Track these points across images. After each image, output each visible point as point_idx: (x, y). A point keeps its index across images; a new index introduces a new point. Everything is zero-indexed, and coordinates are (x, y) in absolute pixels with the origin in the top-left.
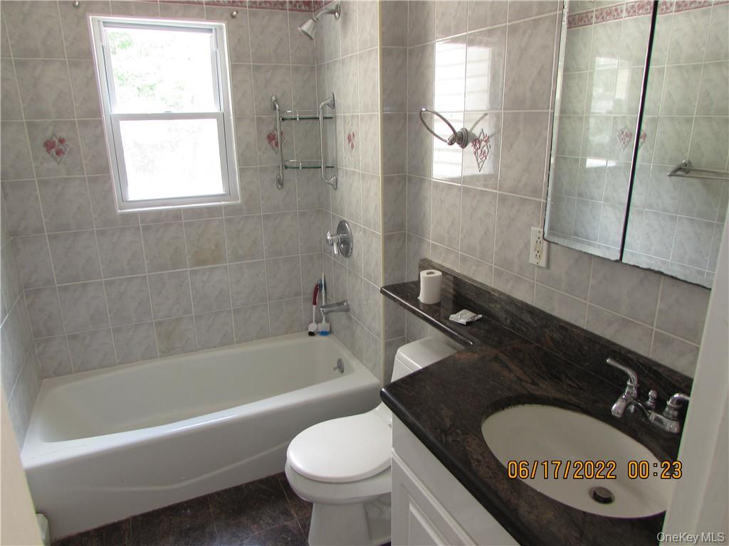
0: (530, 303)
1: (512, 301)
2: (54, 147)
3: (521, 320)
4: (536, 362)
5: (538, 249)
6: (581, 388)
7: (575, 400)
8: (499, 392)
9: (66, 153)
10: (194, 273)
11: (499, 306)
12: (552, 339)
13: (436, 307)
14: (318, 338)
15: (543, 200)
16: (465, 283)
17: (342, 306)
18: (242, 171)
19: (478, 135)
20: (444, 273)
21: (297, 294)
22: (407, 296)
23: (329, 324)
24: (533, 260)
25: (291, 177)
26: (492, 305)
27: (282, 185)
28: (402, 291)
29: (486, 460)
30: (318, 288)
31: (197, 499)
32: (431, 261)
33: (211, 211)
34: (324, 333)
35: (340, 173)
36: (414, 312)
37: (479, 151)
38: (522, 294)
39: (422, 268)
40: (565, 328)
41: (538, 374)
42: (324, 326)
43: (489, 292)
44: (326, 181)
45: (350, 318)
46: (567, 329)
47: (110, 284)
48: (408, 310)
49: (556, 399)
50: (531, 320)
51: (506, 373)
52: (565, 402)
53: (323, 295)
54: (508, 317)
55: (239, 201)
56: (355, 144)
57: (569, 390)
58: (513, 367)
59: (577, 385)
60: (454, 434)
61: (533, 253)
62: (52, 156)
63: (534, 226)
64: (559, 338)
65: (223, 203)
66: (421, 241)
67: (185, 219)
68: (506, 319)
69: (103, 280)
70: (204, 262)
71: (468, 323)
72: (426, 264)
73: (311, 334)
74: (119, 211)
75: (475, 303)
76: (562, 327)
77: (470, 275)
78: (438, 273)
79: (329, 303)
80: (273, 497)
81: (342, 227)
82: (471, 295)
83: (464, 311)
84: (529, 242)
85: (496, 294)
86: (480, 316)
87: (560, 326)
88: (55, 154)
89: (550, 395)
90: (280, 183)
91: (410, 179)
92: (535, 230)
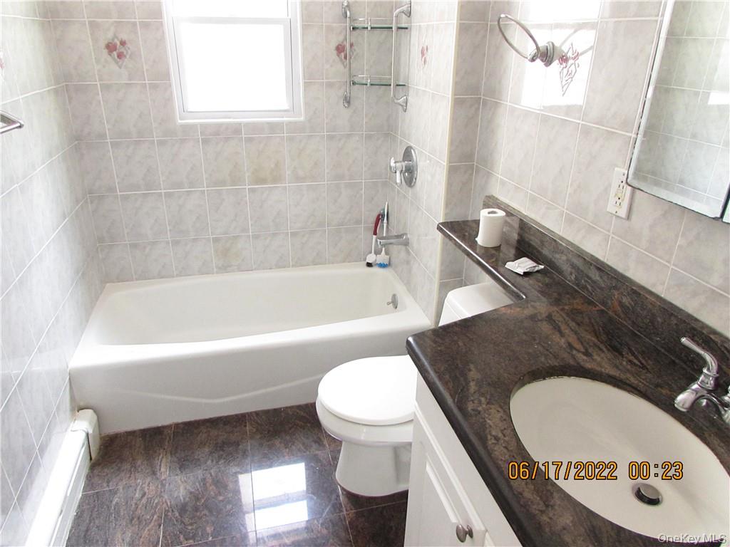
0: (602, 259)
1: (581, 255)
2: (115, 49)
3: (588, 277)
4: (596, 328)
5: (620, 195)
6: (644, 367)
7: (633, 380)
8: (543, 359)
9: (128, 57)
10: (252, 191)
11: (564, 258)
12: (621, 303)
13: (494, 252)
14: (375, 269)
15: (634, 136)
16: (530, 228)
17: (402, 240)
18: (307, 85)
19: (566, 51)
20: (509, 214)
21: (358, 222)
22: (464, 235)
23: (388, 257)
24: (611, 208)
25: (360, 94)
26: (557, 256)
27: (349, 102)
28: (461, 230)
29: (506, 439)
30: (379, 218)
31: (236, 415)
32: (497, 199)
33: (273, 127)
34: (382, 266)
35: (411, 92)
36: (469, 255)
37: (565, 70)
38: (594, 247)
39: (486, 206)
40: (637, 292)
41: (595, 344)
42: (382, 258)
43: (555, 241)
44: (395, 101)
45: (408, 252)
46: (640, 294)
47: (169, 195)
48: (463, 251)
49: (610, 376)
50: (598, 278)
51: (556, 337)
52: (621, 381)
53: (385, 225)
54: (573, 271)
55: (302, 119)
56: (427, 60)
57: (629, 367)
58: (567, 331)
59: (640, 362)
60: (476, 402)
61: (612, 200)
62: (114, 59)
63: (617, 167)
64: (630, 304)
65: (285, 119)
66: (489, 175)
67: (245, 134)
68: (571, 274)
69: (163, 191)
70: (263, 181)
71: (526, 274)
72: (491, 202)
73: (369, 265)
74: (180, 121)
75: (538, 251)
76: (635, 292)
77: (538, 219)
78: (501, 213)
79: (391, 234)
80: (309, 425)
81: (407, 155)
82: (535, 242)
83: (524, 259)
84: (610, 185)
85: (564, 244)
86: (542, 267)
87: (633, 289)
88: (116, 57)
89: (603, 370)
90: (348, 101)
91: (485, 103)
92: (620, 172)
